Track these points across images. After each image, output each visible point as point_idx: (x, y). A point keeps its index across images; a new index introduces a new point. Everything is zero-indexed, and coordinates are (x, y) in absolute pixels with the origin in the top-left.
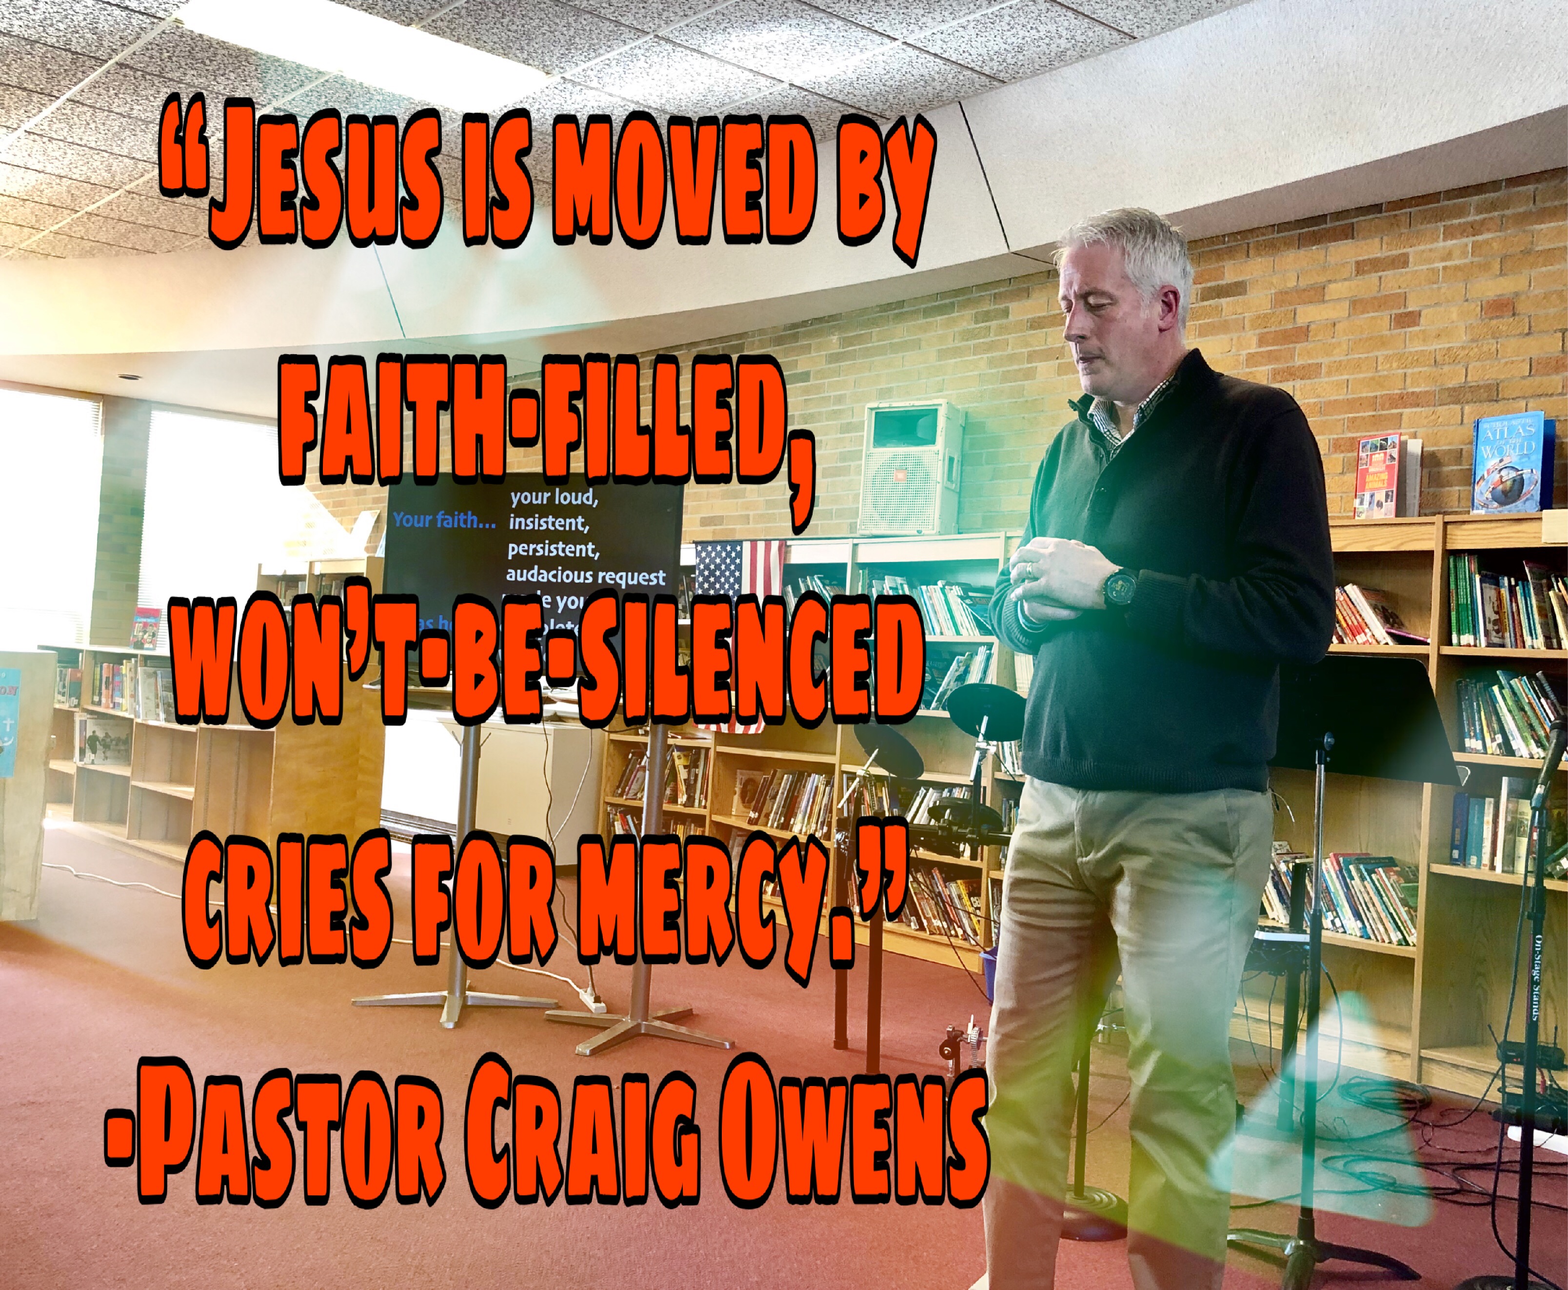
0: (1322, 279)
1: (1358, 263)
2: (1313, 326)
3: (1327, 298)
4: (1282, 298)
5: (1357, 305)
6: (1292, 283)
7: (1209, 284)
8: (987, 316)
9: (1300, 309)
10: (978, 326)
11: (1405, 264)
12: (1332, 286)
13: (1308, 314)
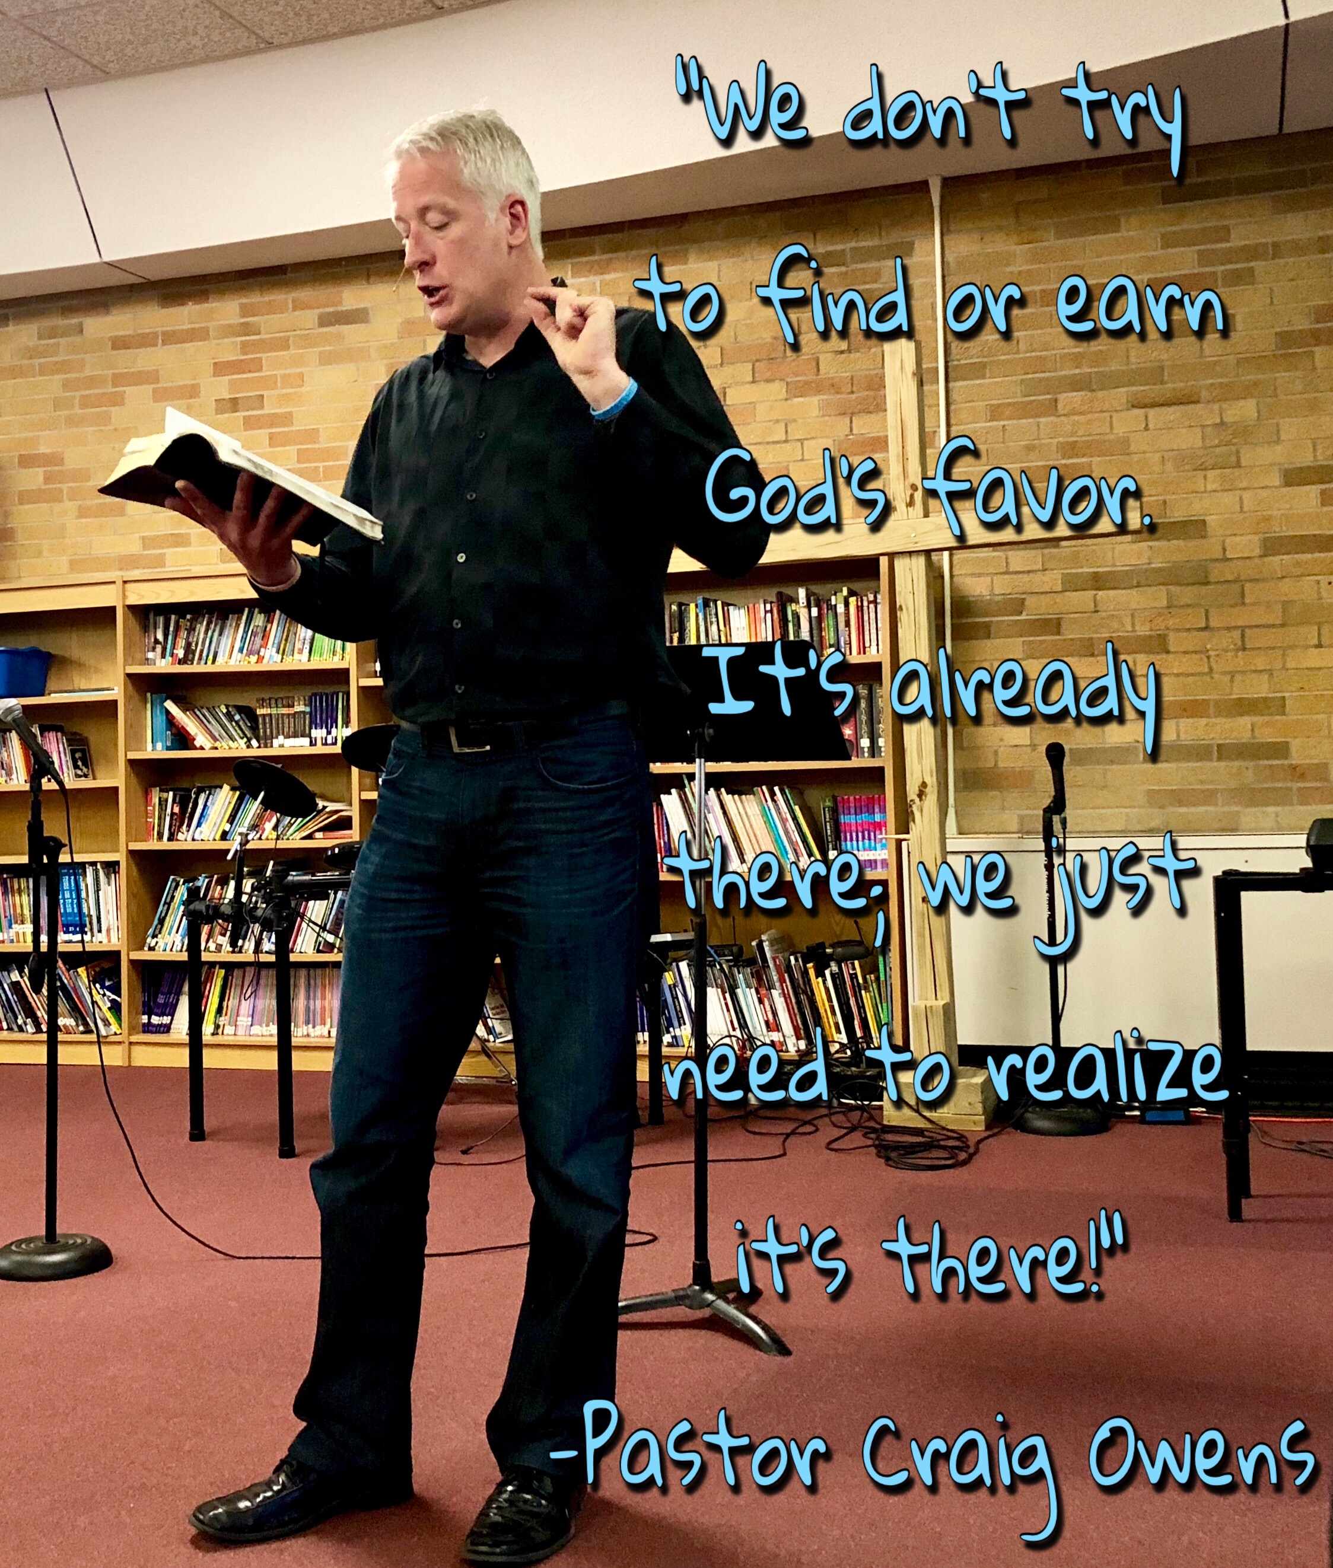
7: (328, 310)
8: (53, 333)
10: (43, 342)
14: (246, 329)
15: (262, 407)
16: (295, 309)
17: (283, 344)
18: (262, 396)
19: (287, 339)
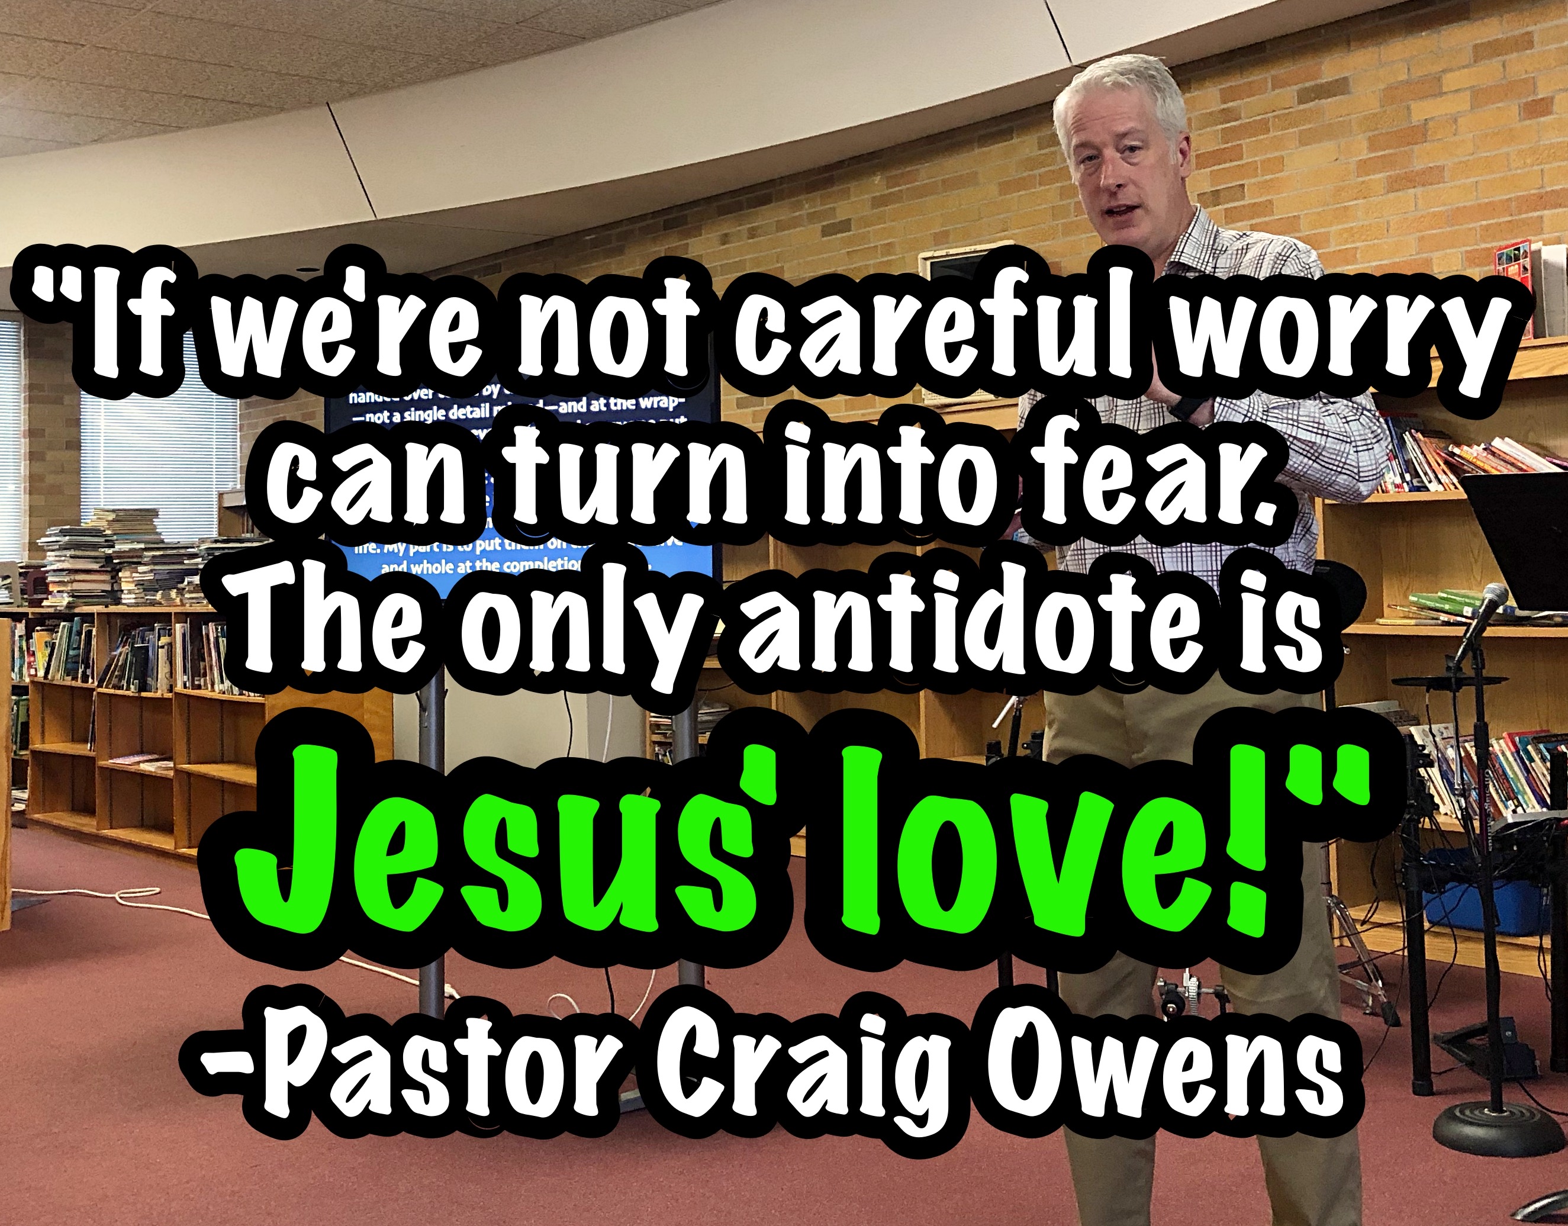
0: (1437, 68)
1: (1476, 46)
2: (1431, 124)
3: (1445, 89)
4: (1392, 95)
5: (1480, 97)
6: (1403, 77)
7: (1307, 85)
9: (1414, 105)
10: (1043, 152)
11: (1530, 44)
12: (1449, 75)
13: (1421, 111)
14: (1228, 115)
15: (1243, 198)
16: (1273, 90)
17: (1263, 127)
18: (1242, 186)
19: (1265, 122)
